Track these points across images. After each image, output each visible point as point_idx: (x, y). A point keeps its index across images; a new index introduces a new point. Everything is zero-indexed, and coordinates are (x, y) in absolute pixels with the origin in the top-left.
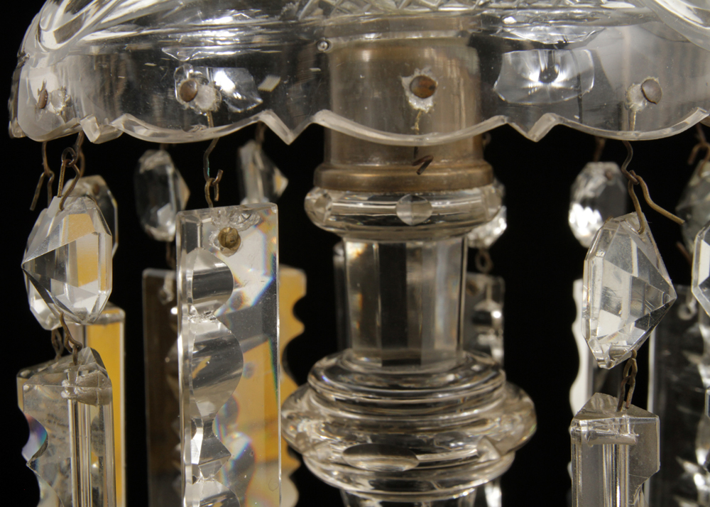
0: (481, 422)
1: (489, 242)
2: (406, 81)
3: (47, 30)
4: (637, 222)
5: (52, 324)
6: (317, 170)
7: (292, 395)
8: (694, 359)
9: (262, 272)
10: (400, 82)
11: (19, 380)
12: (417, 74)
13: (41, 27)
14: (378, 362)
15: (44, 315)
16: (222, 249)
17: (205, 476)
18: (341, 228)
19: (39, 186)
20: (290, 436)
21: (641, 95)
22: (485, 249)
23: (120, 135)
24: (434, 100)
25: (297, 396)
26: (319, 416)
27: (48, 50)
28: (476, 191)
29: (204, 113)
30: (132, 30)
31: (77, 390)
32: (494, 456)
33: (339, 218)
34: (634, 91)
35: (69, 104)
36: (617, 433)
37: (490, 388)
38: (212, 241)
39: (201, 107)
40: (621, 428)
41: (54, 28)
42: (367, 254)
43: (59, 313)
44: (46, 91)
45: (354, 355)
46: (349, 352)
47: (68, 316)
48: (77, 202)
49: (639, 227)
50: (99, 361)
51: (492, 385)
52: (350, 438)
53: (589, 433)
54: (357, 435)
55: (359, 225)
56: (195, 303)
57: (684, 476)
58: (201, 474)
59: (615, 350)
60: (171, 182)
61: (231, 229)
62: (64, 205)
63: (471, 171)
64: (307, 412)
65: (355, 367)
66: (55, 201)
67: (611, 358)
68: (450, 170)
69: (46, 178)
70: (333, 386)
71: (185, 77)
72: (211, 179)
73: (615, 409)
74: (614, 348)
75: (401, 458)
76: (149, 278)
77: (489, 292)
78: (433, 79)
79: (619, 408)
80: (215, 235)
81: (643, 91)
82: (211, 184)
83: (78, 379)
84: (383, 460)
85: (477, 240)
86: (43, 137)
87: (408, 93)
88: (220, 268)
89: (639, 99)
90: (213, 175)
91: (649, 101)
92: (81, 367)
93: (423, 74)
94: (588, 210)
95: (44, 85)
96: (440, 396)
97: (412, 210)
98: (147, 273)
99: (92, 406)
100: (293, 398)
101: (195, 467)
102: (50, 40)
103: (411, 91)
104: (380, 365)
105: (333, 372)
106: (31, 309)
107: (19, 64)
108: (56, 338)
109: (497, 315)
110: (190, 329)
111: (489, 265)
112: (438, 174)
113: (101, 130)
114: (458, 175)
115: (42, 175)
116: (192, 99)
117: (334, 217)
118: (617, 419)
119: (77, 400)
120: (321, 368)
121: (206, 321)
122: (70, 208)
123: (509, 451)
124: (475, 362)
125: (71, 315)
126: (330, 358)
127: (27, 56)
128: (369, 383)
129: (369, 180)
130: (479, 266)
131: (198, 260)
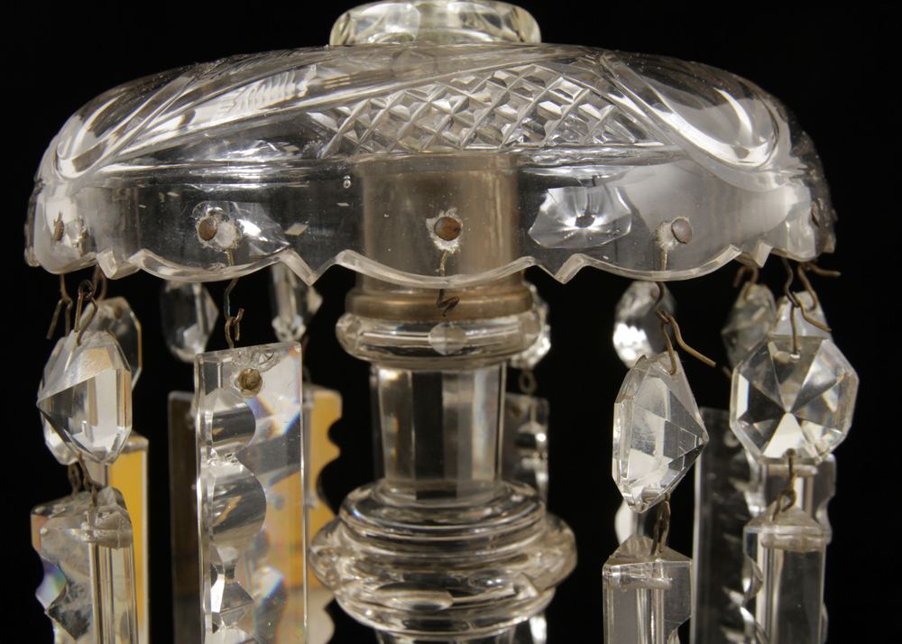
0: (521, 558)
1: (533, 361)
2: (430, 222)
3: (64, 159)
4: (668, 362)
5: (69, 459)
6: (349, 295)
7: (322, 529)
8: (740, 486)
9: (294, 399)
10: (425, 223)
11: (34, 518)
12: (442, 215)
13: (59, 155)
14: (412, 494)
15: (59, 449)
16: (242, 391)
17: (228, 624)
18: (374, 358)
19: (56, 313)
20: (320, 574)
21: (672, 235)
22: (528, 369)
23: (138, 270)
24: (460, 241)
25: (329, 528)
26: (351, 553)
27: (65, 178)
28: (513, 319)
29: (224, 251)
30: (151, 164)
31: (96, 533)
32: (531, 592)
33: (370, 347)
34: (664, 232)
35: (86, 235)
36: (651, 577)
37: (530, 522)
38: (232, 382)
39: (221, 244)
40: (655, 573)
41: (73, 157)
42: (402, 381)
43: (78, 453)
44: (62, 223)
45: (387, 486)
46: (383, 483)
47: (86, 456)
48: (95, 336)
49: (670, 368)
50: (121, 503)
51: (532, 518)
52: (383, 577)
53: (622, 578)
54: (390, 574)
55: (390, 355)
56: (215, 446)
57: (731, 607)
58: (223, 622)
59: (647, 493)
60: (198, 303)
61: (252, 370)
62: (82, 340)
63: (508, 298)
64: (339, 548)
65: (387, 500)
66: (73, 335)
67: (644, 501)
68: (485, 297)
69: (64, 305)
70: (364, 522)
71: (205, 215)
72: (232, 318)
73: (649, 553)
74: (647, 490)
75: (437, 593)
76: (175, 401)
77: (533, 415)
78: (458, 220)
79: (653, 551)
80: (236, 376)
81: (672, 231)
82: (232, 323)
83: (98, 521)
84: (419, 596)
85: (520, 361)
86: (58, 270)
87: (432, 235)
88: (240, 409)
89: (670, 239)
90: (234, 314)
91: (679, 241)
92: (101, 508)
93: (447, 215)
94: (633, 329)
95: (60, 216)
96: (477, 531)
97: (447, 336)
98: (173, 395)
99: (113, 550)
100: (324, 532)
101: (215, 617)
102: (68, 168)
103: (436, 234)
104: (413, 498)
105: (366, 505)
106: (47, 444)
107: (36, 189)
108: (73, 473)
109: (541, 438)
110: (211, 471)
111: (533, 386)
112: (473, 302)
113: (119, 267)
114: (494, 303)
115: (60, 302)
116: (212, 238)
117: (365, 347)
118: (651, 563)
119: (97, 544)
120: (353, 501)
121: (227, 464)
122: (88, 343)
123: (547, 589)
124: (513, 492)
125: (89, 454)
126: (363, 490)
127: (44, 182)
128: (405, 518)
129: (401, 308)
130: (523, 387)
131: (219, 400)
